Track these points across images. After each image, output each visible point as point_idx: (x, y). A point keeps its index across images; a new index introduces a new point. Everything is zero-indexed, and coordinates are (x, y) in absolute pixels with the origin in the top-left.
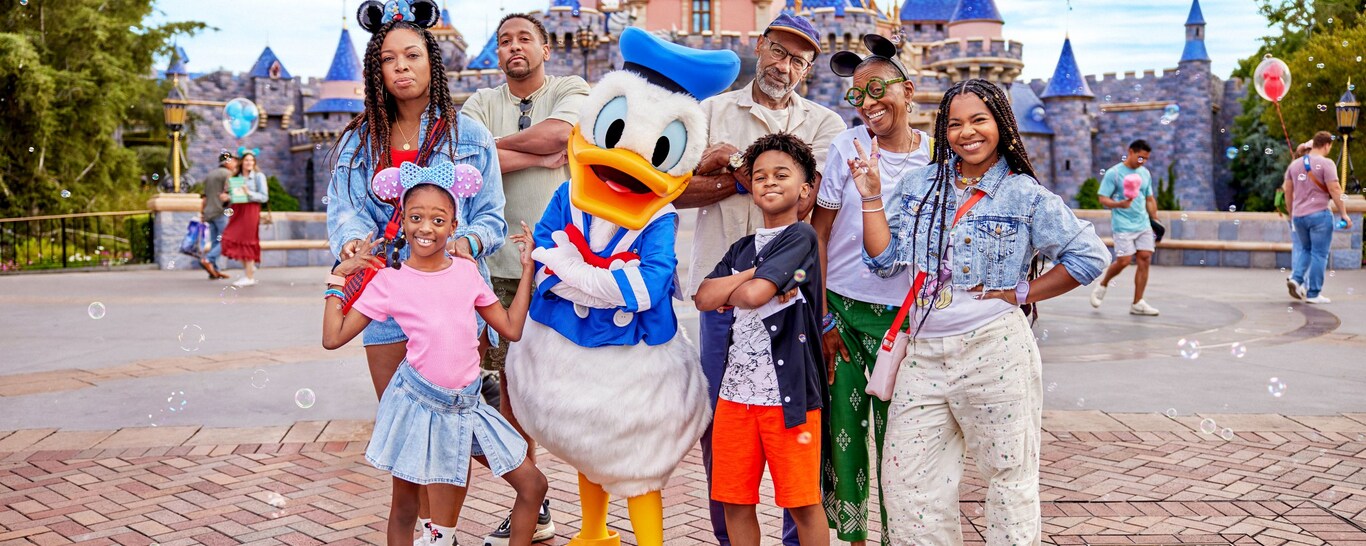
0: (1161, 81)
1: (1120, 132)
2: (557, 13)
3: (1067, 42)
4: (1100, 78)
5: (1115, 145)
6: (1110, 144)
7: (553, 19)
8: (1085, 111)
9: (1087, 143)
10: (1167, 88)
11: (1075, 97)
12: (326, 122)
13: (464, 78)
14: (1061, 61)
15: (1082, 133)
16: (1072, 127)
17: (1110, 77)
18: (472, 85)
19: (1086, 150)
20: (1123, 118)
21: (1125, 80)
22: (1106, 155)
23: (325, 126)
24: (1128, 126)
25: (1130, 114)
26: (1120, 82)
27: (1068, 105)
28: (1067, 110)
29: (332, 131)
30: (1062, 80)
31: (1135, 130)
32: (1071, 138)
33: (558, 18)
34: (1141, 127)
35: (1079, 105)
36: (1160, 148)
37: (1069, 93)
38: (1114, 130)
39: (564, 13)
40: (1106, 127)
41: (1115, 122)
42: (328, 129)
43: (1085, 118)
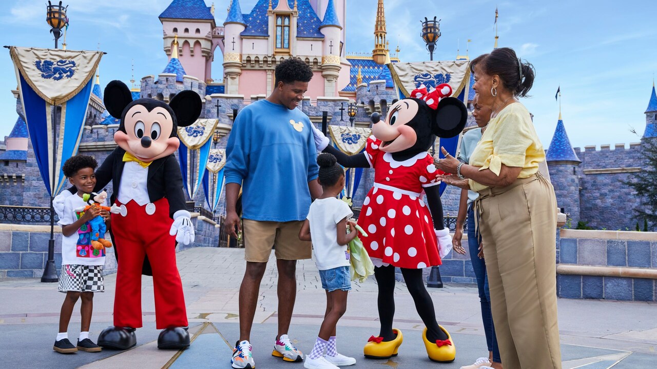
0: (628, 153)
1: (599, 189)
2: (165, 78)
3: (560, 122)
4: (583, 150)
5: (595, 198)
6: (592, 198)
7: (161, 83)
8: (575, 172)
9: (577, 196)
10: (633, 158)
11: (567, 162)
12: (7, 167)
13: (95, 131)
14: (555, 136)
15: (573, 188)
16: (565, 184)
17: (590, 149)
18: (100, 136)
19: (576, 201)
20: (600, 179)
21: (601, 152)
22: (588, 205)
23: (5, 171)
24: (605, 185)
25: (606, 176)
26: (598, 152)
27: (561, 168)
28: (561, 171)
29: (11, 174)
30: (557, 150)
31: (611, 187)
32: (565, 192)
33: (165, 82)
34: (614, 186)
35: (570, 168)
36: (629, 201)
37: (564, 159)
38: (594, 188)
39: (170, 78)
40: (588, 185)
41: (594, 182)
42: (7, 173)
43: (574, 177)
